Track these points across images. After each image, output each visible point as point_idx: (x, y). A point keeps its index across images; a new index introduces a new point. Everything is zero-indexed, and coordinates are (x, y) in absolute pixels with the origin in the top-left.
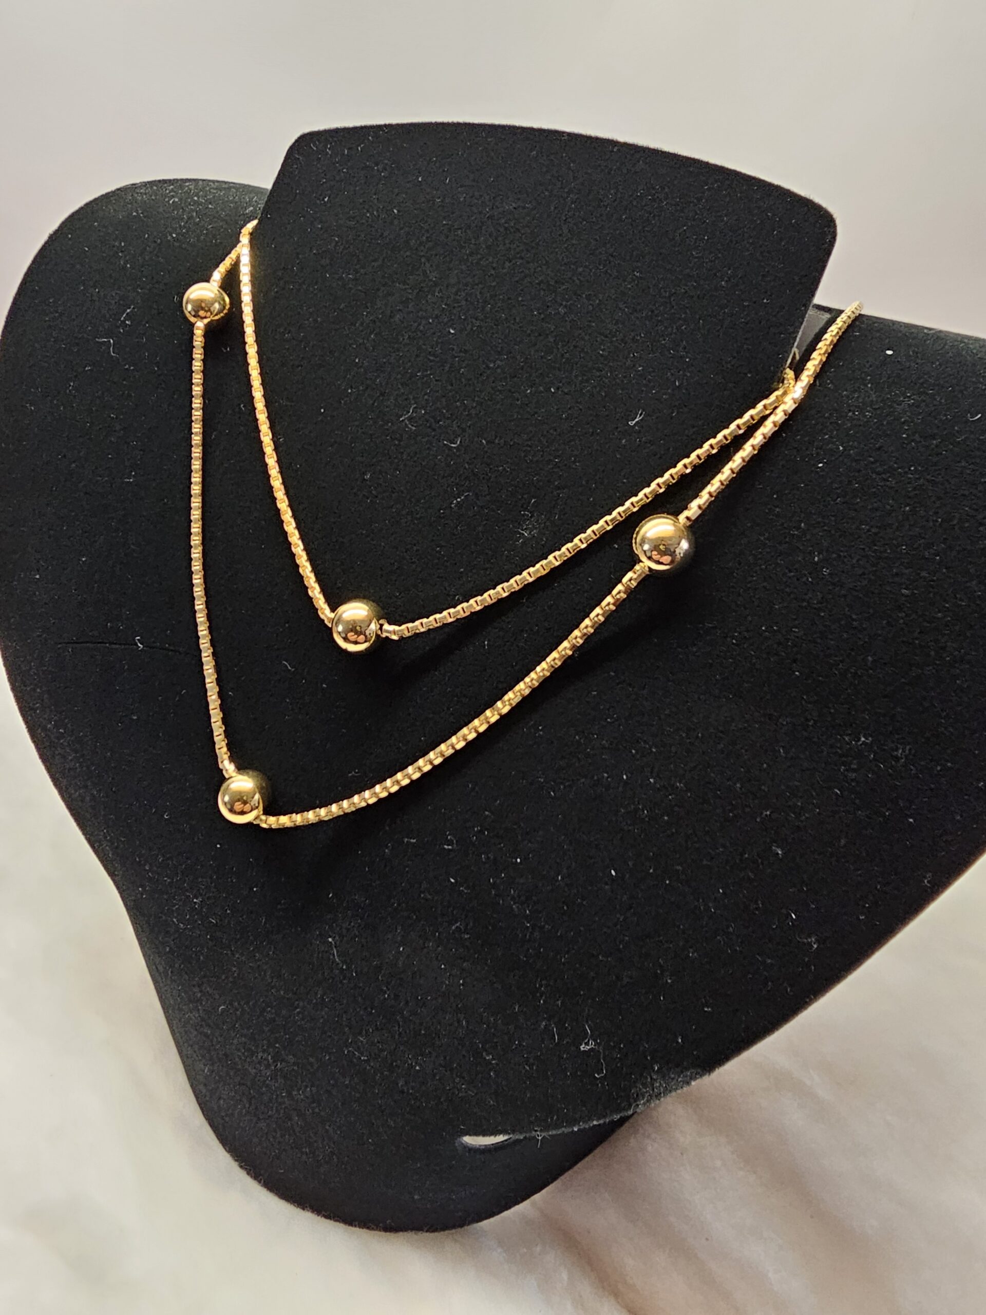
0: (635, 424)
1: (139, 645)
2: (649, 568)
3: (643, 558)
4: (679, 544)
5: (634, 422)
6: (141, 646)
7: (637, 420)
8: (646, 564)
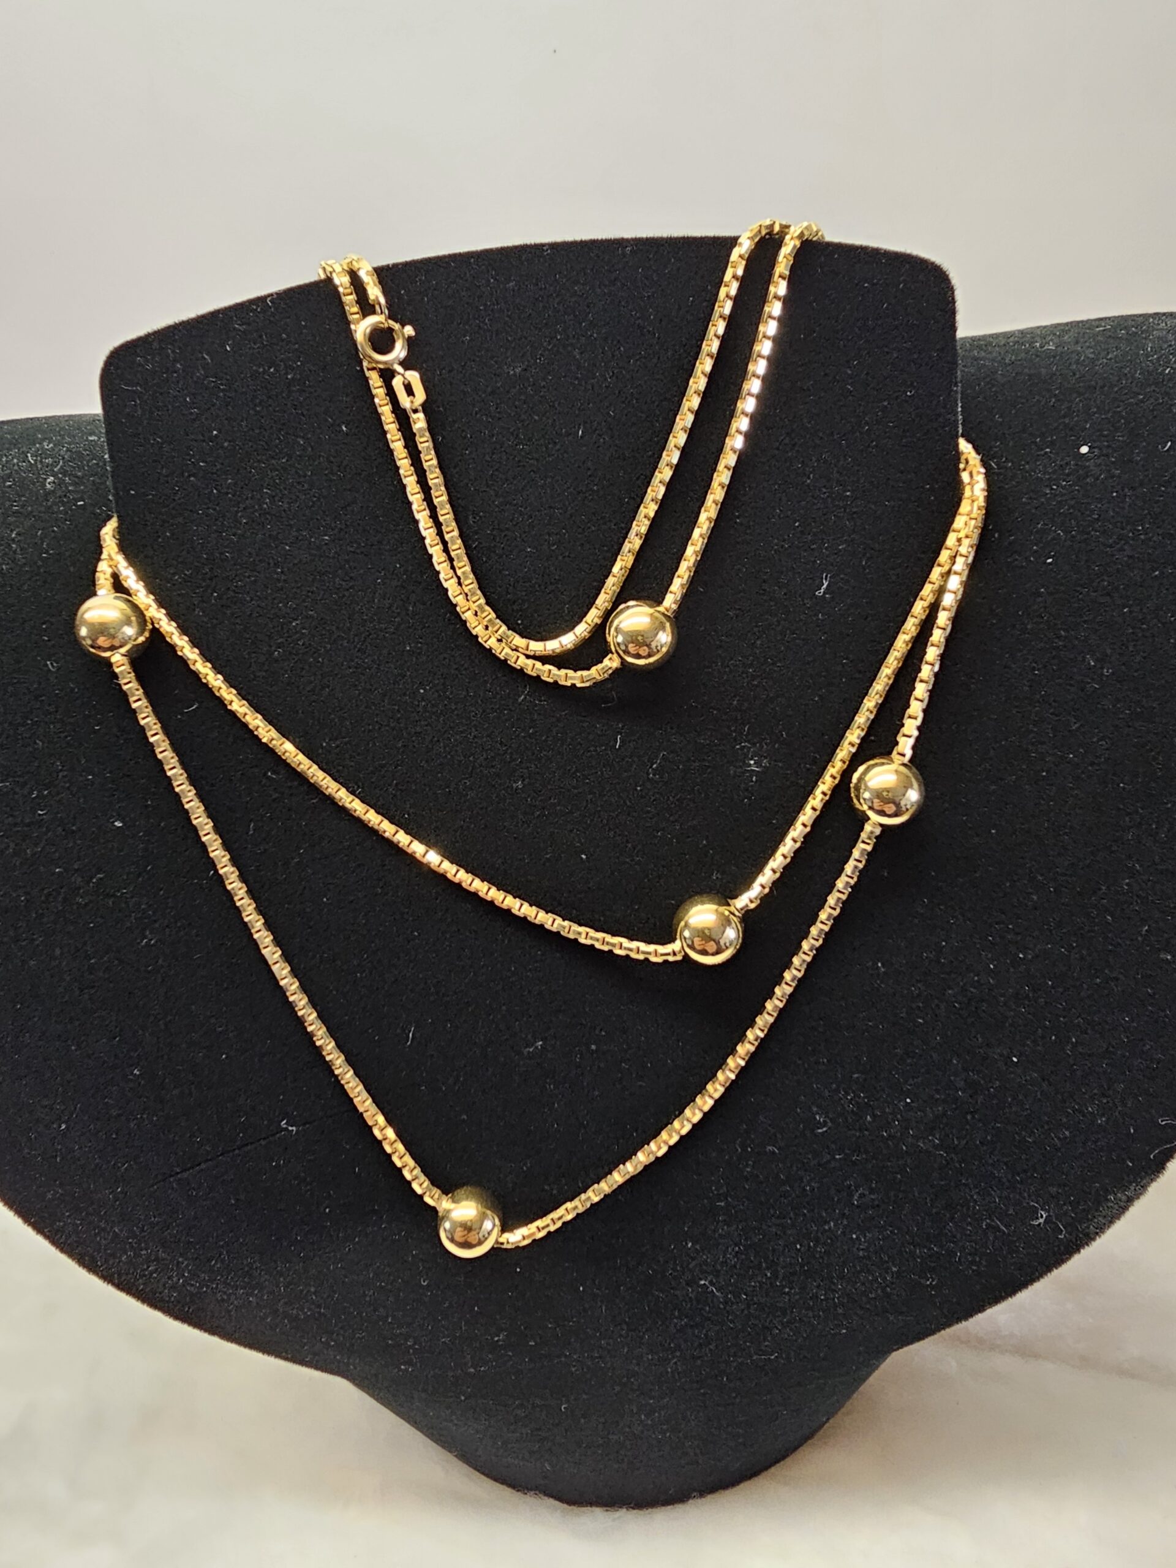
0: (824, 592)
1: (290, 1128)
2: (881, 825)
3: (870, 813)
4: (904, 795)
5: (822, 591)
6: (294, 1128)
7: (825, 586)
8: (875, 822)
